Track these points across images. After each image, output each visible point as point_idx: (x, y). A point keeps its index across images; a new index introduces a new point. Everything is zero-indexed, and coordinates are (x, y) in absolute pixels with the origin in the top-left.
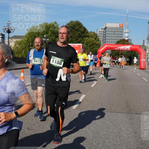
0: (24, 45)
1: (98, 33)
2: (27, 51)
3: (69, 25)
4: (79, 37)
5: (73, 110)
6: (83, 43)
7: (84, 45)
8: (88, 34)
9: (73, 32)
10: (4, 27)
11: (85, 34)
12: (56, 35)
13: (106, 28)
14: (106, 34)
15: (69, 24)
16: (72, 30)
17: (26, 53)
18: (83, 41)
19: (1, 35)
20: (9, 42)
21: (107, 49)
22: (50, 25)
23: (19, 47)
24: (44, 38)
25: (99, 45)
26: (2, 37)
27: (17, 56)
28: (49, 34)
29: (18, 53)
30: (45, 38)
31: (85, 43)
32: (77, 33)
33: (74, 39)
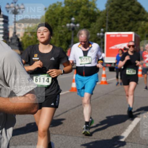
3: (112, 2)
4: (129, 22)
6: (136, 31)
7: (137, 33)
8: (145, 16)
9: (120, 12)
10: (8, 4)
11: (140, 16)
12: (91, 18)
16: (117, 9)
20: (15, 28)
23: (31, 36)
26: (3, 21)
30: (74, 23)
31: (140, 30)
32: (126, 15)
33: (121, 25)
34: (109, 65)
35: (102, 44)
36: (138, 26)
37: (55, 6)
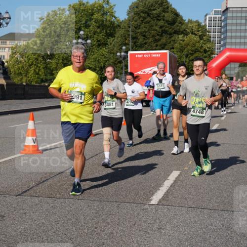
0: (33, 56)
1: (207, 22)
3: (137, 7)
4: (161, 36)
5: (152, 207)
6: (171, 49)
8: (183, 27)
9: (148, 22)
11: (176, 27)
12: (108, 31)
13: (227, 9)
14: (226, 25)
15: (139, 4)
16: (144, 18)
17: (38, 74)
18: (172, 43)
21: (230, 60)
22: (93, 5)
23: (22, 59)
25: (209, 53)
27: (16, 80)
28: (91, 27)
29: (20, 74)
30: (83, 39)
31: (177, 48)
32: (157, 26)
35: (124, 68)
36: (175, 42)
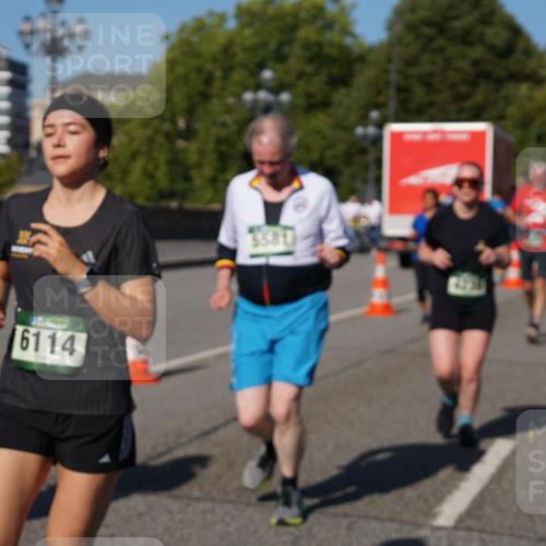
0: (141, 131)
2: (157, 168)
3: (412, 11)
4: (474, 84)
5: (438, 533)
7: (504, 128)
8: (532, 63)
10: (27, 19)
12: (335, 71)
16: (431, 39)
17: (152, 177)
18: (501, 103)
19: (3, 64)
24: (258, 87)
26: (11, 83)
30: (270, 90)
31: (513, 117)
32: (465, 59)
33: (444, 96)
34: (399, 246)
35: (373, 167)
36: (508, 100)
37: (200, 27)
